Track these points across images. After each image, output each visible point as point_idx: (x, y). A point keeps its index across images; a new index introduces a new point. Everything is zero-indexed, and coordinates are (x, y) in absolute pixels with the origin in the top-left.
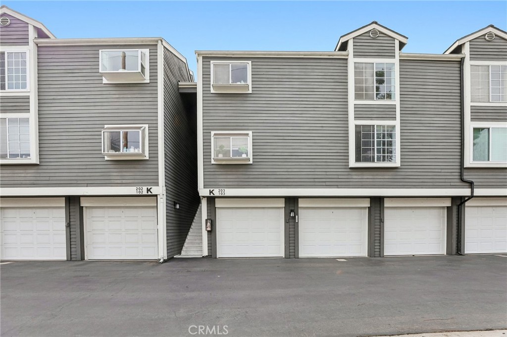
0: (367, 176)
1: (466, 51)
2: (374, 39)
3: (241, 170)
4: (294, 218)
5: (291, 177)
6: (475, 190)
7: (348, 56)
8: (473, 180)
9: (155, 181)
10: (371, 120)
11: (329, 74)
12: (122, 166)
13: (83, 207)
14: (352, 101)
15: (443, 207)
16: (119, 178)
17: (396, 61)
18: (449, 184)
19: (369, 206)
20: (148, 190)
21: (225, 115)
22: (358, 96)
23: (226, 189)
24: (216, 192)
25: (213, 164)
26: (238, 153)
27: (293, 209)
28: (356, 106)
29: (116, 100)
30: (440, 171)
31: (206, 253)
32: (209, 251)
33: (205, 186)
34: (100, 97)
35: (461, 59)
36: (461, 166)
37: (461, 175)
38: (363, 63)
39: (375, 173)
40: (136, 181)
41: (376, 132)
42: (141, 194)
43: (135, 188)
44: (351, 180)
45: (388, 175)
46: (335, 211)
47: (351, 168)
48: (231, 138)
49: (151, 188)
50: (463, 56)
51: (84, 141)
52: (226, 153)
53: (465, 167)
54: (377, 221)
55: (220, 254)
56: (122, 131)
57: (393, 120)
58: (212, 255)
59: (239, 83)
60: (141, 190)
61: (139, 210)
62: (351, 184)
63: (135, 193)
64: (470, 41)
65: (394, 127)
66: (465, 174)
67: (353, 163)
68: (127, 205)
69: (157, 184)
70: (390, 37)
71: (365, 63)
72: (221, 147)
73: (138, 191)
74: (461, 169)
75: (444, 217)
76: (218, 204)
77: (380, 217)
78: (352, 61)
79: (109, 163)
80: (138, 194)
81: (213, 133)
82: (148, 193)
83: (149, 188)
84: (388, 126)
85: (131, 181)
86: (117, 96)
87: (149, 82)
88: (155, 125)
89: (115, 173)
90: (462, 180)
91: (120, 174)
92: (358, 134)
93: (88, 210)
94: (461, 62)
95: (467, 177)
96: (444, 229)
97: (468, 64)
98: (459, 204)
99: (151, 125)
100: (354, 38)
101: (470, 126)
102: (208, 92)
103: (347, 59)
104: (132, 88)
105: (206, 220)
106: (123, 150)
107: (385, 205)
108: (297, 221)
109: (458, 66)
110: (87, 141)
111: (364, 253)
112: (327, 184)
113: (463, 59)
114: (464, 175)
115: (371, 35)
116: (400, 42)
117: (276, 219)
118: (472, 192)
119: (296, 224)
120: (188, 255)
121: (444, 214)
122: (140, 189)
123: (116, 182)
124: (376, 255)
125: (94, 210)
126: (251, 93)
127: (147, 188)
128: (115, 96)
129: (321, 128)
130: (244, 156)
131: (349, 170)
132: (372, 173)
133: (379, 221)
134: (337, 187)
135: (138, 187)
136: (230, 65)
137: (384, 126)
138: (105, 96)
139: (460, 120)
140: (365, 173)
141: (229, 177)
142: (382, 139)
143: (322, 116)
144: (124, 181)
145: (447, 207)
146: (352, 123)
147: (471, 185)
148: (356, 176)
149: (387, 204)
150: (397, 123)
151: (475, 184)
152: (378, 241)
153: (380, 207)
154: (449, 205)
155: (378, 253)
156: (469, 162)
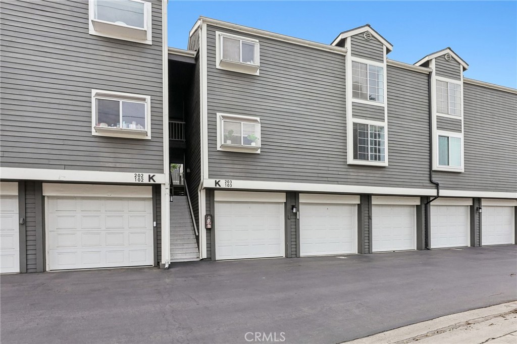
0: (362, 173)
1: (433, 66)
2: (367, 41)
3: (249, 160)
4: (296, 214)
5: (297, 170)
6: (441, 191)
7: (346, 53)
8: (439, 182)
9: (159, 167)
10: (366, 119)
11: (330, 68)
12: (116, 145)
13: (44, 196)
14: (350, 99)
15: (413, 206)
16: (111, 160)
17: (384, 65)
18: (421, 184)
19: (359, 203)
20: (150, 178)
21: (231, 95)
22: (355, 95)
23: (233, 181)
24: (223, 184)
25: (219, 151)
26: (248, 141)
27: (294, 204)
28: (355, 104)
29: (106, 59)
30: (415, 172)
31: (204, 255)
32: (209, 252)
33: (210, 176)
34: (84, 50)
35: (430, 72)
36: (430, 169)
37: (430, 177)
38: (358, 63)
39: (368, 171)
40: (134, 166)
41: (369, 132)
42: (140, 182)
43: (133, 174)
44: (349, 177)
45: (378, 174)
46: (330, 207)
47: (349, 165)
48: (242, 123)
49: (154, 176)
50: (430, 70)
51: (61, 107)
52: (236, 140)
53: (433, 169)
54: (366, 217)
55: (220, 255)
56: (121, 101)
57: (382, 121)
58: (211, 258)
59: (249, 63)
60: (141, 178)
61: (125, 203)
62: (349, 180)
63: (133, 181)
64: (435, 58)
65: (382, 128)
66: (433, 176)
67: (351, 160)
68: (112, 196)
69: (161, 171)
70: (379, 42)
71: (361, 63)
72: (231, 132)
73: (137, 178)
74: (430, 171)
75: (414, 215)
76: (218, 196)
77: (369, 214)
78: (350, 59)
79: (97, 140)
80: (137, 182)
81: (219, 114)
82: (149, 181)
83: (152, 175)
84: (379, 127)
85: (127, 165)
86: (109, 54)
87: (151, 44)
88: (159, 98)
89: (106, 153)
90: (431, 182)
91: (112, 155)
92: (355, 131)
93: (51, 201)
94: (429, 75)
95: (435, 179)
96: (414, 226)
97: (434, 78)
98: (426, 203)
99: (154, 98)
100: (351, 37)
101: (436, 133)
102: (213, 67)
103: (345, 56)
104: (130, 48)
105: (205, 216)
106: (122, 125)
107: (373, 203)
108: (298, 218)
109: (427, 78)
110: (64, 107)
111: (355, 250)
112: (329, 179)
113: (430, 73)
114: (432, 178)
115: (365, 37)
116: (387, 48)
117: (276, 216)
118: (438, 193)
119: (297, 220)
120: (174, 259)
121: (414, 212)
122: (139, 176)
123: (107, 165)
124: (366, 252)
125: (59, 201)
126: (259, 75)
127: (149, 175)
128: (105, 54)
129: (323, 122)
130: (253, 144)
131: (347, 167)
132: (365, 171)
133: (367, 218)
134: (338, 183)
135: (137, 174)
136: (241, 41)
137: (375, 127)
138: (91, 51)
139: (428, 127)
140: (360, 171)
141: (236, 166)
142: (374, 139)
143: (325, 110)
144: (118, 165)
145: (417, 206)
146: (350, 120)
147: (437, 186)
148: (353, 173)
149: (374, 201)
150: (385, 124)
151: (440, 185)
152: (367, 238)
153: (369, 205)
154: (419, 203)
155: (367, 250)
156: (436, 166)
